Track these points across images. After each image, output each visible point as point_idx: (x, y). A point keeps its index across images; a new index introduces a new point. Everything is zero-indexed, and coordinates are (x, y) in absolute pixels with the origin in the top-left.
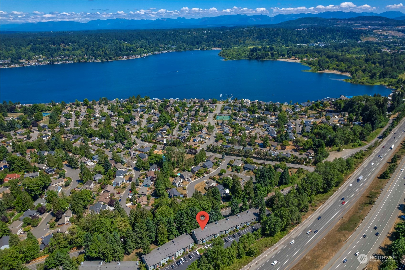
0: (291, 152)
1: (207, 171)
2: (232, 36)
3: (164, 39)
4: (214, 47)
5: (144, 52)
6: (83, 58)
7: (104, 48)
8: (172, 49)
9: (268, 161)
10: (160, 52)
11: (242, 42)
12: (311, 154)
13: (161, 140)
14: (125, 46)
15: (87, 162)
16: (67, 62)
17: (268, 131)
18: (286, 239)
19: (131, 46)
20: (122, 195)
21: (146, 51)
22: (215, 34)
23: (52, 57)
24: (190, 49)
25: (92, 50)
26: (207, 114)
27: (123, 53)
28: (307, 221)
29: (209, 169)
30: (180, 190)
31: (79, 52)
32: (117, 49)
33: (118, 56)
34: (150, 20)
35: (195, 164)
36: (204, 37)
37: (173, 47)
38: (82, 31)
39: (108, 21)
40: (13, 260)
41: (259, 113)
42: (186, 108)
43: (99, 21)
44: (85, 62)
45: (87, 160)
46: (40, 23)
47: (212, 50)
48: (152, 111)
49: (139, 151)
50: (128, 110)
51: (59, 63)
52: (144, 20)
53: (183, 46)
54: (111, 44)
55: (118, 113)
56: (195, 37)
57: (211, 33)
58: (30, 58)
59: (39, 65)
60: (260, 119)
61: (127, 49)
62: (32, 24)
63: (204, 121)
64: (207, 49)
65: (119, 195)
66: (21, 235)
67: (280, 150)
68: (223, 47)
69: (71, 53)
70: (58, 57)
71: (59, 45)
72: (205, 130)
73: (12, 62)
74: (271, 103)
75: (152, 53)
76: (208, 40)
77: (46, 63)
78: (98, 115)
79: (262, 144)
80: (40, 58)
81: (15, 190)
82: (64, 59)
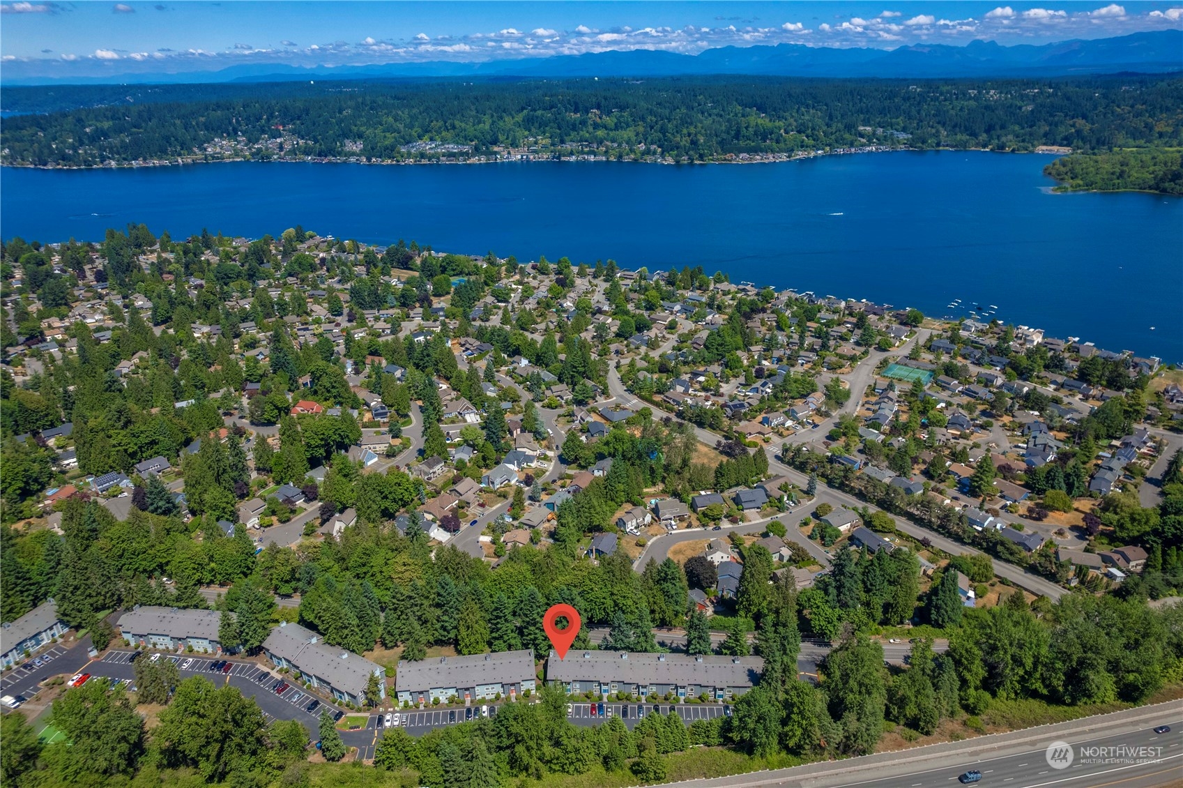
0: (1060, 533)
1: (738, 515)
2: (1132, 106)
3: (882, 112)
4: (1045, 144)
5: (802, 147)
6: (632, 151)
7: (696, 127)
8: (894, 142)
9: (949, 540)
10: (853, 150)
11: (1170, 130)
12: (1128, 561)
13: (674, 401)
14: (753, 123)
15: (466, 412)
16: (592, 158)
17: (1031, 444)
18: (780, 780)
19: (770, 125)
20: (486, 513)
21: (811, 142)
22: (1068, 99)
23: (562, 142)
24: (956, 146)
25: (663, 130)
26: (866, 353)
27: (742, 143)
28: (897, 761)
29: (745, 511)
30: (628, 543)
31: (628, 133)
32: (728, 133)
33: (725, 151)
34: (878, 50)
35: (716, 485)
36: (1020, 108)
37: (903, 136)
38: (672, 77)
39: (757, 49)
40: (194, 569)
41: (1045, 380)
42: (809, 324)
43: (730, 51)
44: (635, 160)
45: (468, 408)
46: (589, 56)
47: (1032, 152)
48: (709, 318)
49: (602, 416)
50: (647, 301)
51: (573, 159)
52: (860, 49)
53: (937, 135)
54: (721, 116)
55: (617, 307)
56: (987, 108)
57: (1055, 94)
58: (514, 144)
59: (528, 161)
60: (1032, 401)
61: (756, 134)
62: (571, 58)
63: (839, 371)
64: (1013, 151)
65: (481, 509)
66: (253, 531)
67: (1021, 516)
68: (1081, 143)
69: (608, 134)
70: (574, 144)
71: (587, 113)
72: (817, 399)
73: (477, 150)
74: (1126, 354)
75: (828, 149)
76: (1032, 120)
77: (545, 156)
78: (569, 304)
79: (967, 482)
80: (536, 143)
81: (289, 436)
82: (586, 150)
